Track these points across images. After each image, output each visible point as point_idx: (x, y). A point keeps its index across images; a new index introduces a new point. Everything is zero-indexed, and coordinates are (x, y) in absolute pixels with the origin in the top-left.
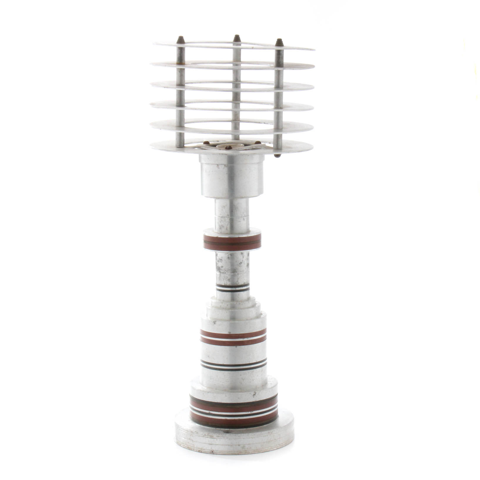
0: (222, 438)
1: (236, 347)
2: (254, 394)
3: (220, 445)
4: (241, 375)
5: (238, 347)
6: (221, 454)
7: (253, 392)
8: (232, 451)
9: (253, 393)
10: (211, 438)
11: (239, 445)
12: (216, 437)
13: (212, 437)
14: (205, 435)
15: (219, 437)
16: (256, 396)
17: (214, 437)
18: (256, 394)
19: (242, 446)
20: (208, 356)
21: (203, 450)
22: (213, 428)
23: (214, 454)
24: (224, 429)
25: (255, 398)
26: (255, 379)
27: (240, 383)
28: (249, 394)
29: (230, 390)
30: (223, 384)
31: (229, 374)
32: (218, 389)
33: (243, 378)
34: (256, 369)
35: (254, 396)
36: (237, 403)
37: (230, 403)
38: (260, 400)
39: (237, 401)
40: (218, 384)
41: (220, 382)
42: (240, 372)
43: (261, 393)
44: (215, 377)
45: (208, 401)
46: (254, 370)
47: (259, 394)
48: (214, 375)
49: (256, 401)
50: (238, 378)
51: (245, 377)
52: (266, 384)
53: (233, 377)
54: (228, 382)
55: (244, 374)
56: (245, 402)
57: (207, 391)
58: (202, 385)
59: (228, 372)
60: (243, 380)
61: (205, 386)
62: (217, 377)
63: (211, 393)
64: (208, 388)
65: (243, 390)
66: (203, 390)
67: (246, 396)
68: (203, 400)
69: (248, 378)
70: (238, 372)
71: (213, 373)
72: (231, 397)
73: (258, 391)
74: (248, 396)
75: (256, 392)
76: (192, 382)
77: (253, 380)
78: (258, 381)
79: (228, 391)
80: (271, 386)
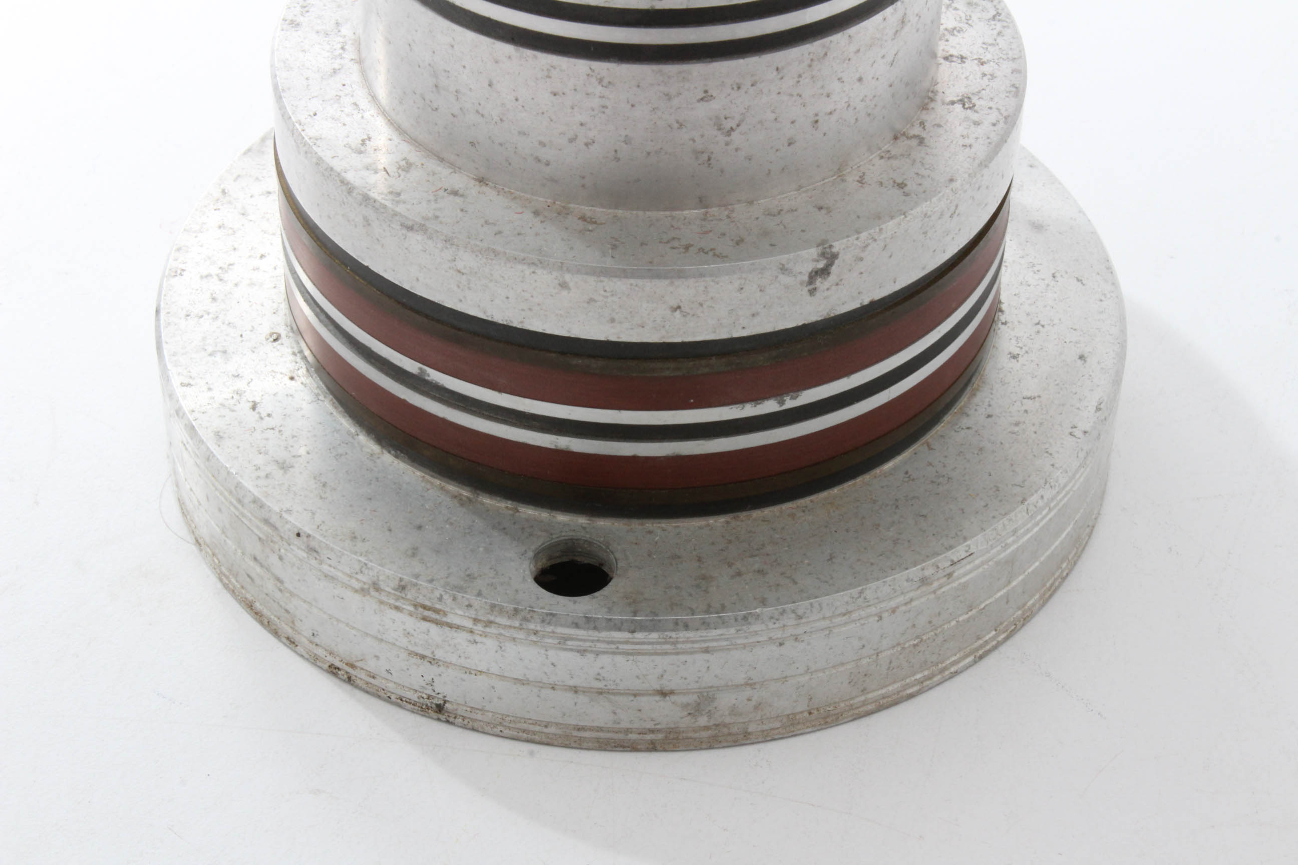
0: (521, 635)
2: (821, 265)
3: (502, 677)
4: (706, 97)
6: (507, 732)
7: (814, 252)
8: (600, 729)
9: (807, 259)
10: (425, 619)
11: (663, 694)
12: (469, 624)
13: (434, 616)
14: (376, 587)
15: (492, 630)
16: (832, 278)
17: (451, 619)
18: (834, 269)
19: (692, 699)
21: (363, 675)
22: (452, 488)
23: (448, 722)
24: (543, 515)
25: (827, 293)
26: (831, 113)
27: (697, 158)
28: (777, 277)
29: (600, 212)
30: (546, 154)
31: (601, 81)
32: (503, 189)
33: (726, 118)
34: (853, 30)
35: (820, 280)
36: (664, 343)
37: (602, 338)
38: (866, 302)
39: (664, 327)
40: (501, 145)
41: (519, 133)
42: (697, 70)
43: (884, 250)
44: (470, 89)
45: (406, 286)
46: (831, 42)
47: (861, 259)
48: (464, 67)
49: (832, 315)
50: (678, 122)
51: (748, 109)
52: (926, 101)
53: (633, 106)
54: (587, 144)
55: (739, 88)
56: (736, 335)
57: (396, 215)
58: (374, 98)
59: (589, 72)
60: (728, 132)
61: (391, 123)
62: (489, 88)
63: (430, 238)
64: (414, 156)
65: (726, 213)
66: (365, 191)
67: (742, 289)
68: (366, 264)
69: (773, 112)
70: (680, 72)
71: (452, 46)
72: (607, 297)
73: (857, 239)
74: (761, 290)
75: (835, 250)
76: (292, 22)
77: (817, 122)
78: (857, 119)
79: (583, 218)
80: (967, 142)
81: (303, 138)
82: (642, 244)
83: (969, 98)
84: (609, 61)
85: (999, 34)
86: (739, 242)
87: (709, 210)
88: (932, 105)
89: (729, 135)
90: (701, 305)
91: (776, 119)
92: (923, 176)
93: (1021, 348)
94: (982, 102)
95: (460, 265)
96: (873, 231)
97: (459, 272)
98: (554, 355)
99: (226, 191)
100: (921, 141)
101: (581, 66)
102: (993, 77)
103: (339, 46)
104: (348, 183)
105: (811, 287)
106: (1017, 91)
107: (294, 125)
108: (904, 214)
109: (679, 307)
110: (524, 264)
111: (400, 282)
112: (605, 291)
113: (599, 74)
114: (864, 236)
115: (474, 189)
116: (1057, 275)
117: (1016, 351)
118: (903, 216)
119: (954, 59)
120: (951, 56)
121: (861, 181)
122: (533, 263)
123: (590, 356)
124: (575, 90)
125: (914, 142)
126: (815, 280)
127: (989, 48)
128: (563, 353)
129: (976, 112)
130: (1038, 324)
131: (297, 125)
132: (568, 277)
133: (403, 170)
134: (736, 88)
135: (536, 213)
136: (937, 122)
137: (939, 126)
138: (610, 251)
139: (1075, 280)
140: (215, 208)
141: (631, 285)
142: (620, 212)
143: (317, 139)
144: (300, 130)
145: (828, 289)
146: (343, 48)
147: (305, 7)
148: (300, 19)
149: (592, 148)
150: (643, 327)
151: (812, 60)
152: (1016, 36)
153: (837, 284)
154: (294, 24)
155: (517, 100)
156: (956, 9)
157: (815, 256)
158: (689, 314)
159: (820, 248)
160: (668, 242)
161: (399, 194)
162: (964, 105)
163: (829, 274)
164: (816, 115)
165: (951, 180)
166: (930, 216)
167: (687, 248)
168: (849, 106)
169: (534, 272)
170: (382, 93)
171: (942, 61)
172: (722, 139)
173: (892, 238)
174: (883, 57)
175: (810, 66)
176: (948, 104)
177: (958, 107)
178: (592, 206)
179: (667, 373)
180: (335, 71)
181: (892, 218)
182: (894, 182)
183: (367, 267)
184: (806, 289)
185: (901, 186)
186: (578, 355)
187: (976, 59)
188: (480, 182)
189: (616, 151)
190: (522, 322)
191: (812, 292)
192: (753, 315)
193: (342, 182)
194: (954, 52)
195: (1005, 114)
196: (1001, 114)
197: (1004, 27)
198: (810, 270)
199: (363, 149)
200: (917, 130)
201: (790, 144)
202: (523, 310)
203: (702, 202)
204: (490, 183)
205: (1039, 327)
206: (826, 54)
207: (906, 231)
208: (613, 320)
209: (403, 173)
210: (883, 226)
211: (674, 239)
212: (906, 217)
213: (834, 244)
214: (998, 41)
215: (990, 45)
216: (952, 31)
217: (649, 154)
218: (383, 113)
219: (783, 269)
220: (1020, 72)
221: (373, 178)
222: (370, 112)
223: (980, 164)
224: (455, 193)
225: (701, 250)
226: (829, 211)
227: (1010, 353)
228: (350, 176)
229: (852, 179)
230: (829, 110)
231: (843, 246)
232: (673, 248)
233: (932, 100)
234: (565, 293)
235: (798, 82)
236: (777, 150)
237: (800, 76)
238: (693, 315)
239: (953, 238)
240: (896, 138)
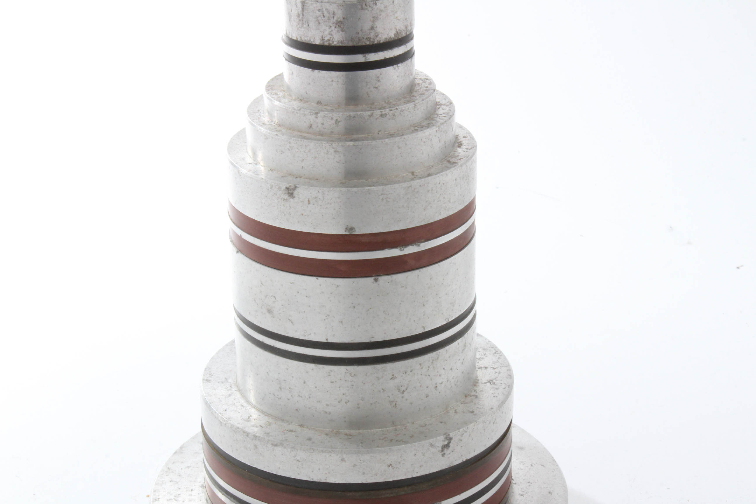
1: (376, 280)
2: (446, 443)
4: (393, 378)
5: (384, 279)
7: (442, 437)
9: (440, 441)
16: (451, 449)
18: (451, 445)
20: (270, 311)
25: (449, 455)
26: (441, 383)
27: (391, 405)
28: (429, 449)
29: (353, 432)
30: (329, 409)
31: (351, 374)
32: (311, 428)
33: (401, 386)
34: (447, 348)
35: (446, 449)
36: (386, 482)
37: (360, 482)
38: (464, 460)
39: (385, 474)
40: (309, 408)
41: (317, 402)
42: (390, 366)
43: (470, 436)
44: (296, 386)
45: (274, 473)
46: (440, 352)
47: (461, 440)
48: (293, 377)
49: (452, 466)
50: (383, 389)
51: (410, 382)
52: (475, 383)
53: (364, 384)
54: (346, 403)
55: (406, 373)
56: (414, 476)
57: (269, 441)
58: (249, 402)
59: (346, 371)
60: (402, 392)
61: (258, 410)
62: (304, 384)
63: (285, 448)
64: (271, 420)
65: (404, 427)
66: (254, 434)
67: (415, 455)
68: (255, 467)
69: (419, 383)
70: (383, 368)
71: (287, 369)
72: (361, 463)
73: (459, 431)
74: (423, 455)
75: (451, 436)
76: (207, 380)
77: (436, 387)
78: (451, 386)
79: (346, 434)
80: (495, 395)
81: (223, 419)
82: (373, 441)
83: (492, 381)
84: (354, 366)
85: (499, 358)
86: (412, 436)
87: (397, 427)
88: (477, 384)
89: (403, 394)
90: (400, 463)
91: (421, 386)
92: (480, 408)
93: (524, 492)
94: (497, 382)
95: (298, 458)
96: (464, 428)
97: (298, 461)
98: (340, 492)
99: (170, 468)
100: (476, 397)
101: (343, 369)
102: (500, 373)
103: (229, 386)
104: (246, 432)
105: (443, 453)
106: (510, 376)
107: (218, 415)
108: (476, 421)
109: (391, 465)
110: (326, 452)
111: (271, 471)
112: (360, 460)
113: (350, 371)
114: (461, 430)
115: (299, 429)
116: (533, 464)
117: (522, 493)
118: (475, 422)
119: (483, 368)
120: (481, 367)
121: (456, 412)
122: (330, 452)
123: (355, 491)
124: (341, 380)
125: (473, 397)
126: (444, 449)
127: (496, 363)
128: (343, 491)
129: (496, 385)
130: (529, 482)
131: (219, 414)
132: (345, 456)
133: (268, 425)
134: (405, 373)
135: (327, 435)
136: (481, 389)
137: (482, 391)
138: (360, 444)
139: (541, 466)
140: (167, 474)
141: (371, 456)
142: (361, 431)
143: (229, 418)
144: (221, 416)
145: (449, 454)
146: (231, 387)
147: (211, 374)
148: (210, 378)
149: (348, 404)
150: (377, 475)
151: (433, 360)
152: (505, 359)
153: (453, 452)
154: (208, 381)
155: (316, 387)
156: (479, 351)
157: (443, 439)
158: (395, 467)
159: (445, 436)
160: (383, 439)
161: (268, 434)
162: (490, 383)
163: (449, 447)
164: (436, 384)
165: (492, 408)
166: (485, 423)
167: (391, 440)
168: (448, 380)
169: (330, 456)
170: (253, 400)
171: (478, 369)
172: (400, 395)
173: (472, 431)
174: (459, 360)
175: (432, 363)
176: (484, 383)
177: (489, 384)
178: (350, 430)
179: (388, 495)
180: (230, 395)
181: (471, 423)
182: (469, 411)
183: (256, 468)
184: (441, 454)
185: (472, 412)
186: (350, 491)
187: (491, 367)
188: (301, 426)
189: (358, 404)
190: (326, 479)
191: (443, 455)
192: (421, 466)
193: (244, 432)
194: (482, 366)
195: (508, 385)
196: (506, 385)
197: (500, 356)
198: (442, 445)
199: (249, 420)
200: (474, 393)
201: (427, 397)
202: (326, 474)
203: (394, 423)
204: (305, 426)
205: (529, 484)
206: (438, 358)
207: (477, 428)
208: (364, 473)
209: (268, 426)
210: (468, 426)
211: (385, 438)
212: (476, 422)
213: (450, 434)
214: (499, 361)
215: (496, 362)
216: (479, 359)
217: (371, 404)
218: (254, 407)
219: (431, 445)
220: (510, 370)
221: (256, 429)
222: (248, 407)
223: (502, 402)
224: (292, 431)
225: (397, 441)
226: (445, 423)
227: (520, 494)
228: (247, 429)
229: (452, 412)
230: (441, 382)
231: (454, 435)
232: (385, 441)
233: (477, 383)
234: (344, 463)
235: (428, 370)
236: (422, 400)
237: (429, 367)
238: (397, 468)
239: (495, 434)
240: (466, 396)
